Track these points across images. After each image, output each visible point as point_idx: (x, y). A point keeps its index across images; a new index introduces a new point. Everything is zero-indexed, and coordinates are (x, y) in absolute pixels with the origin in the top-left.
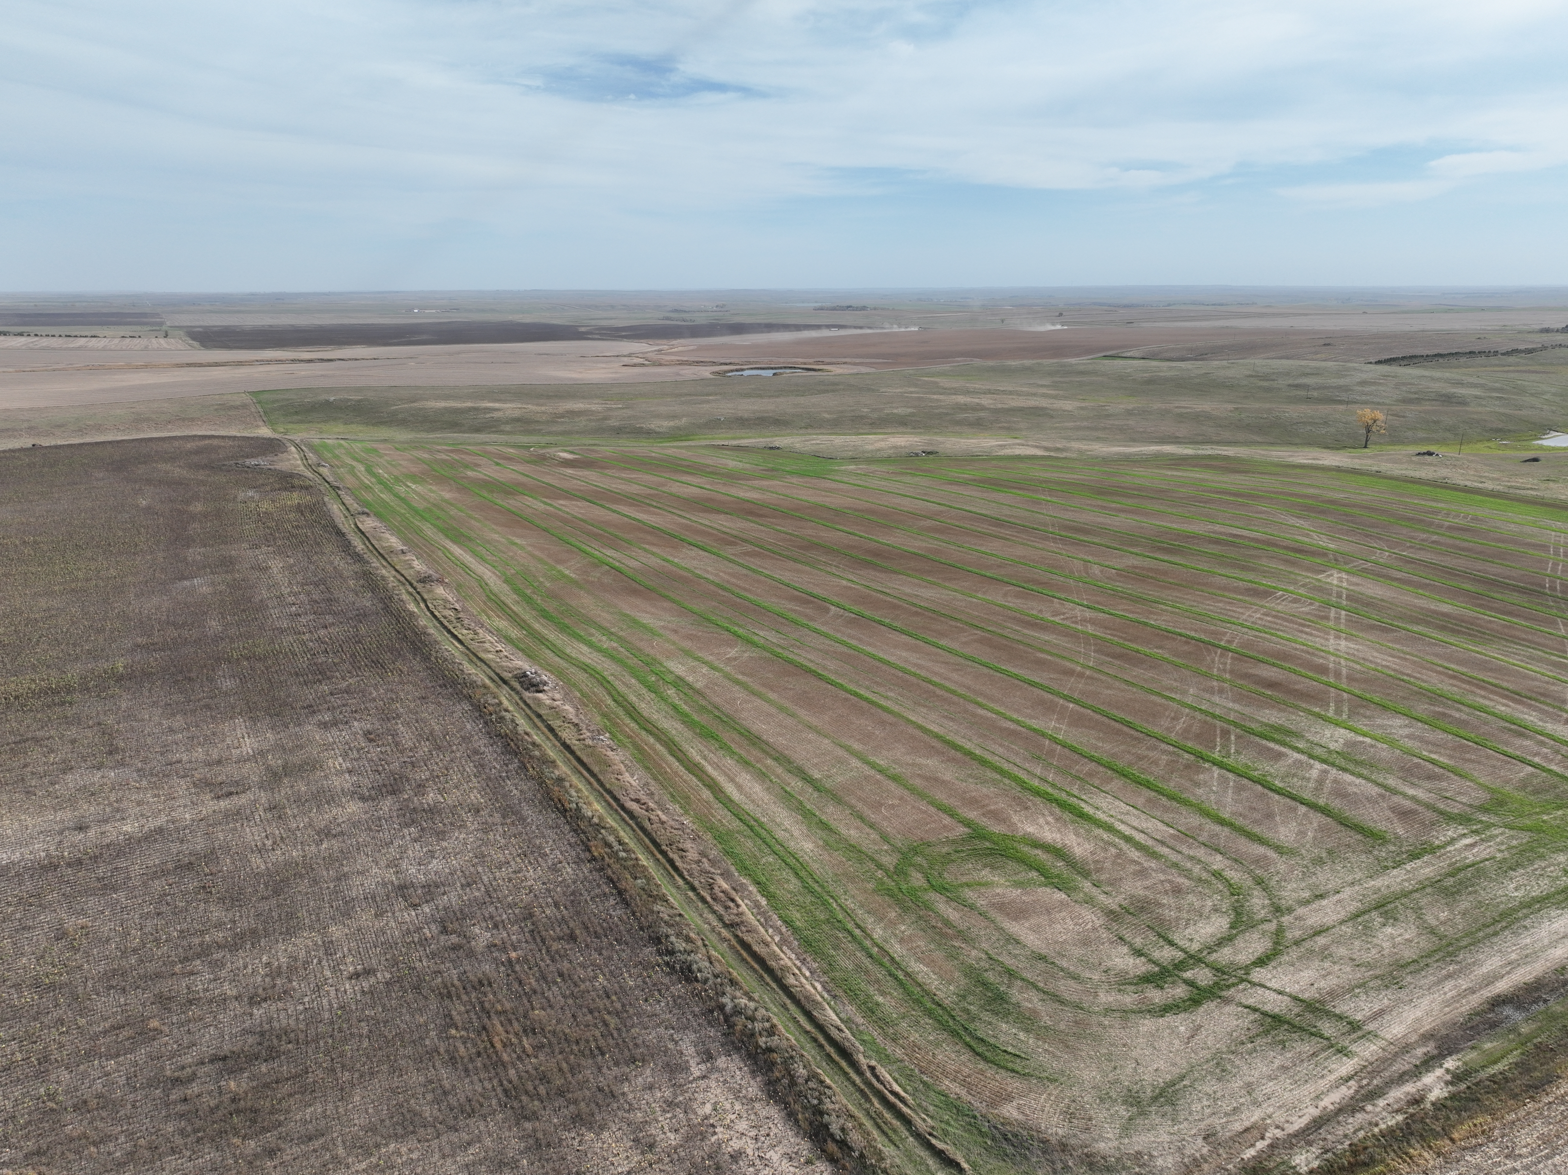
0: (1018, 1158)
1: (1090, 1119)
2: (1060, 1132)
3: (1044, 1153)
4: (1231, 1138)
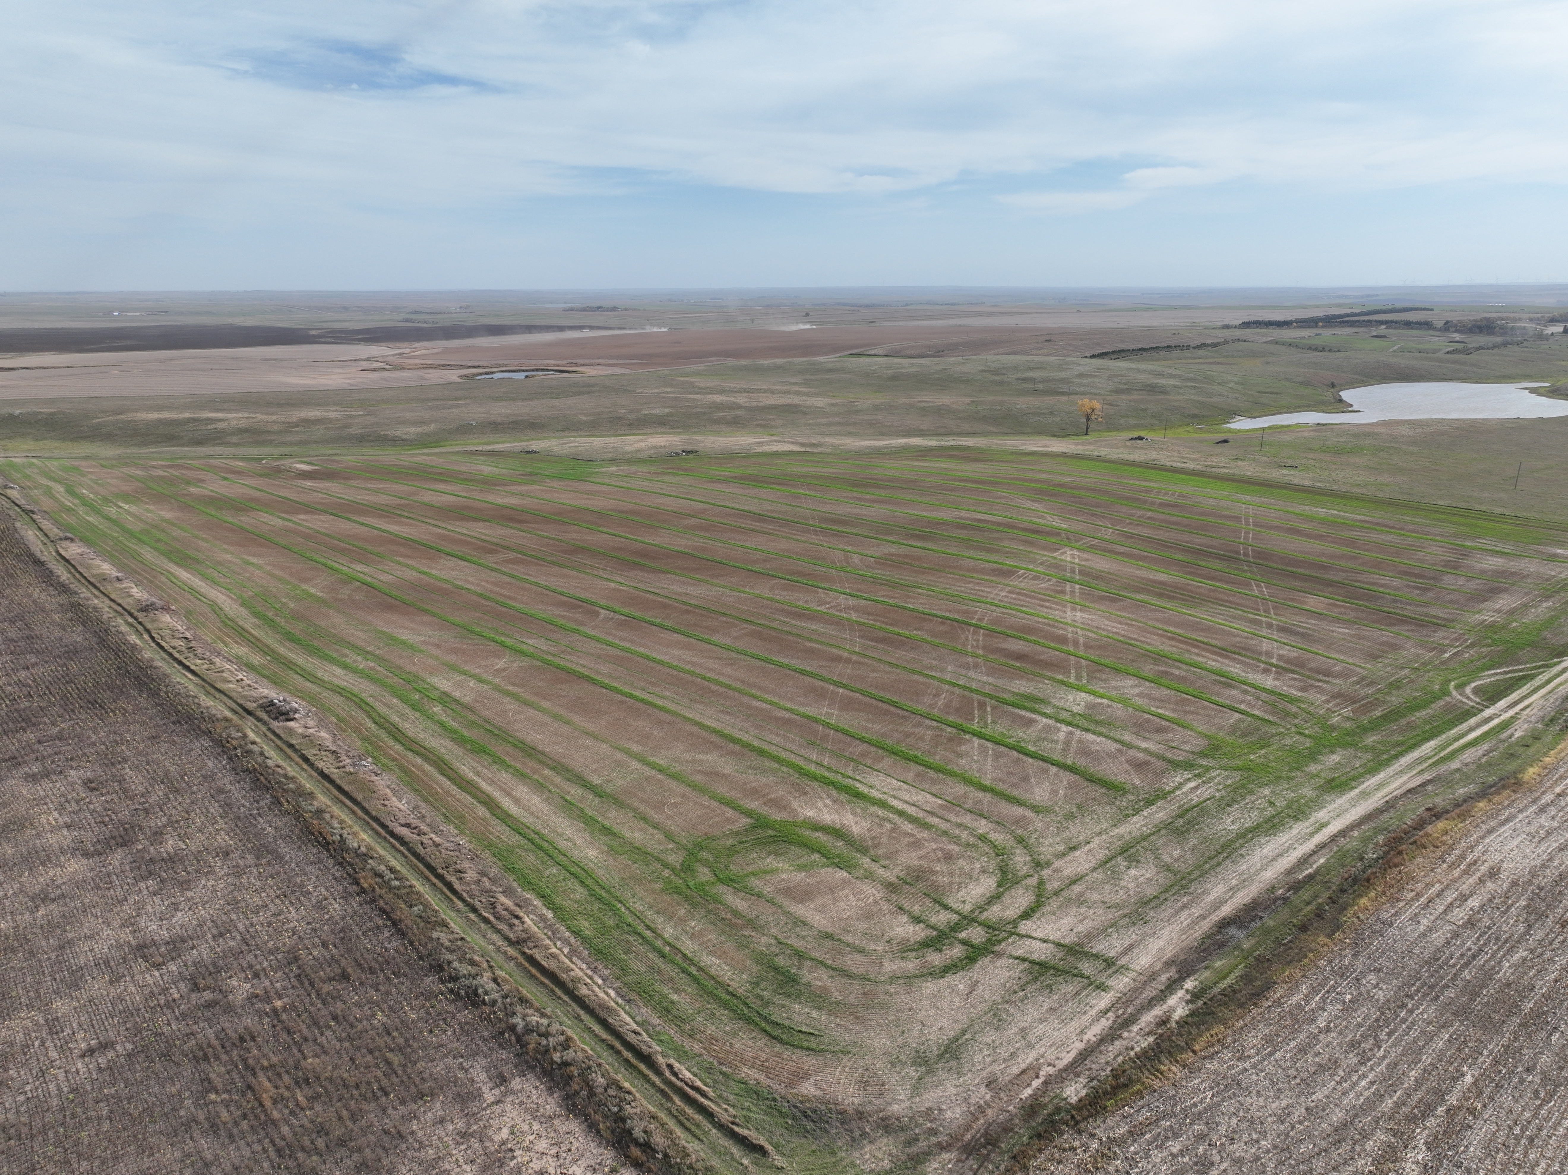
0: (818, 1132)
1: (883, 1085)
2: (856, 1101)
3: (842, 1123)
4: (1010, 1082)
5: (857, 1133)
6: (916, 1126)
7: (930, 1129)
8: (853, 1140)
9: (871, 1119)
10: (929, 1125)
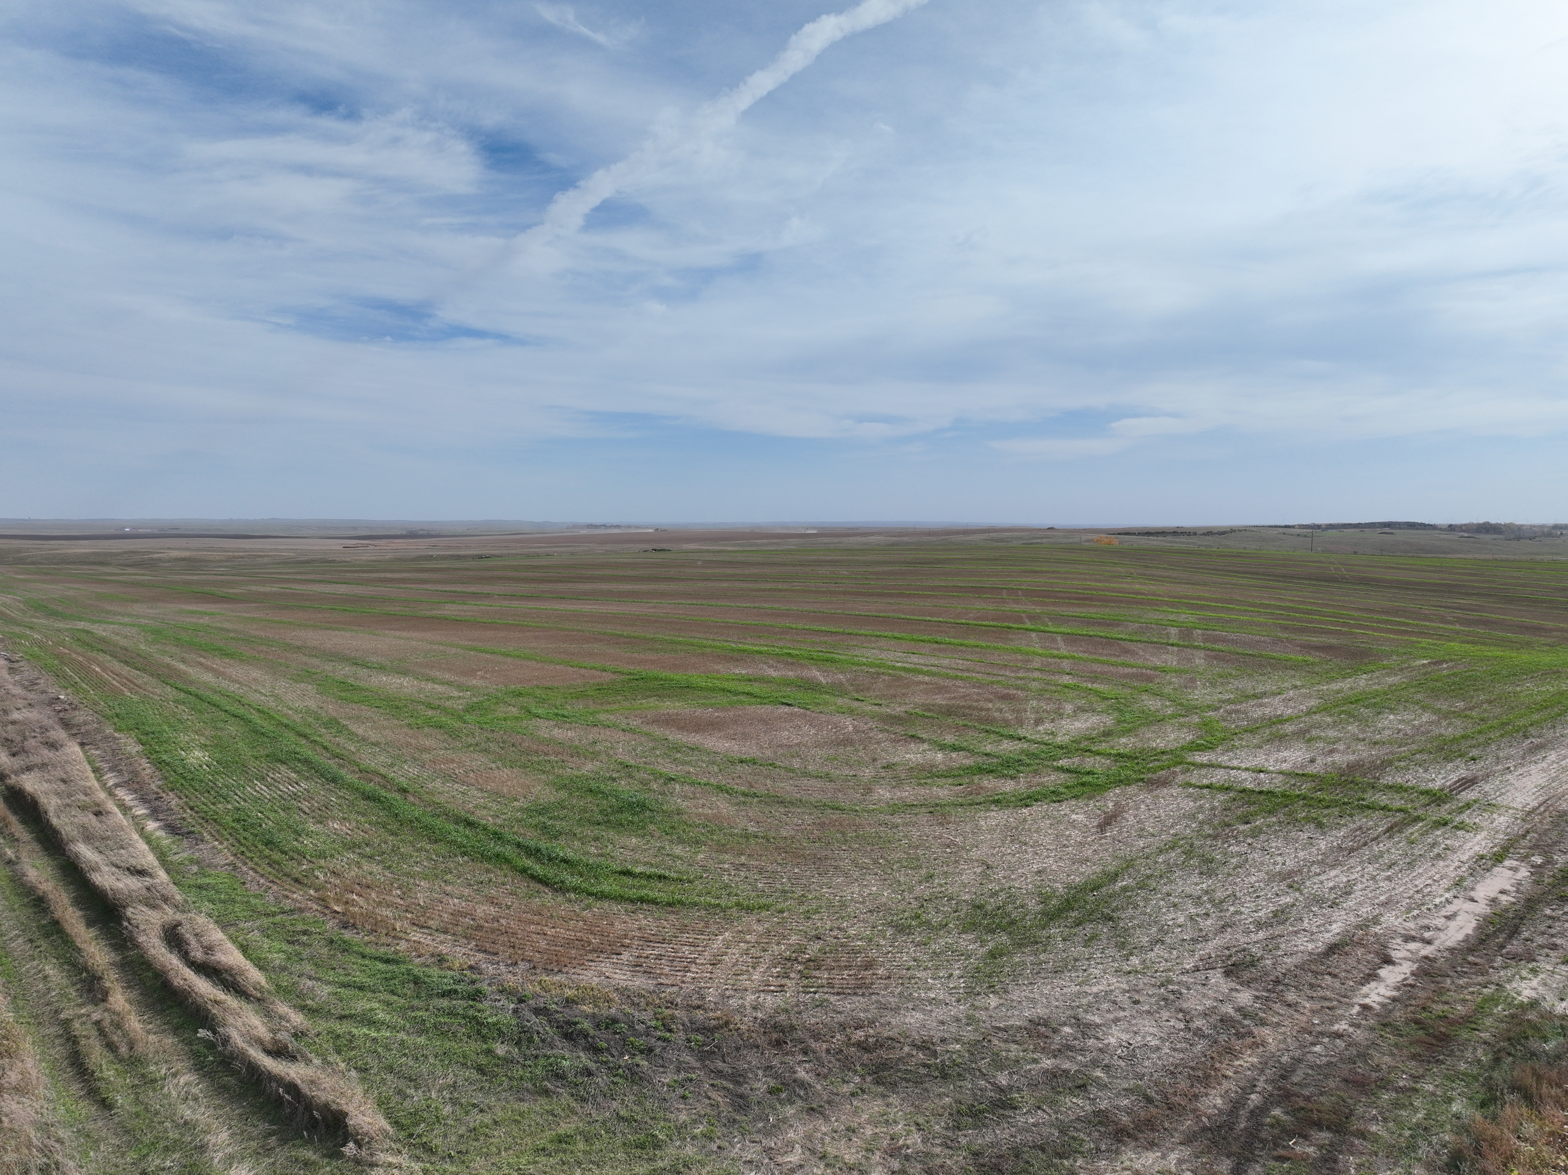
5: (760, 1085)
6: (999, 1064)
7: (1053, 1075)
8: (741, 1103)
9: (820, 1047)
10: (1047, 1063)
